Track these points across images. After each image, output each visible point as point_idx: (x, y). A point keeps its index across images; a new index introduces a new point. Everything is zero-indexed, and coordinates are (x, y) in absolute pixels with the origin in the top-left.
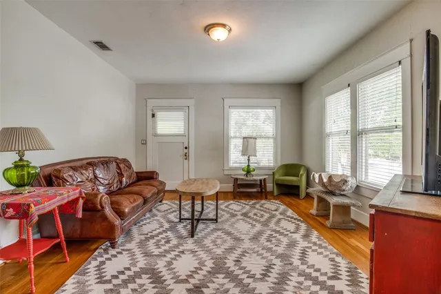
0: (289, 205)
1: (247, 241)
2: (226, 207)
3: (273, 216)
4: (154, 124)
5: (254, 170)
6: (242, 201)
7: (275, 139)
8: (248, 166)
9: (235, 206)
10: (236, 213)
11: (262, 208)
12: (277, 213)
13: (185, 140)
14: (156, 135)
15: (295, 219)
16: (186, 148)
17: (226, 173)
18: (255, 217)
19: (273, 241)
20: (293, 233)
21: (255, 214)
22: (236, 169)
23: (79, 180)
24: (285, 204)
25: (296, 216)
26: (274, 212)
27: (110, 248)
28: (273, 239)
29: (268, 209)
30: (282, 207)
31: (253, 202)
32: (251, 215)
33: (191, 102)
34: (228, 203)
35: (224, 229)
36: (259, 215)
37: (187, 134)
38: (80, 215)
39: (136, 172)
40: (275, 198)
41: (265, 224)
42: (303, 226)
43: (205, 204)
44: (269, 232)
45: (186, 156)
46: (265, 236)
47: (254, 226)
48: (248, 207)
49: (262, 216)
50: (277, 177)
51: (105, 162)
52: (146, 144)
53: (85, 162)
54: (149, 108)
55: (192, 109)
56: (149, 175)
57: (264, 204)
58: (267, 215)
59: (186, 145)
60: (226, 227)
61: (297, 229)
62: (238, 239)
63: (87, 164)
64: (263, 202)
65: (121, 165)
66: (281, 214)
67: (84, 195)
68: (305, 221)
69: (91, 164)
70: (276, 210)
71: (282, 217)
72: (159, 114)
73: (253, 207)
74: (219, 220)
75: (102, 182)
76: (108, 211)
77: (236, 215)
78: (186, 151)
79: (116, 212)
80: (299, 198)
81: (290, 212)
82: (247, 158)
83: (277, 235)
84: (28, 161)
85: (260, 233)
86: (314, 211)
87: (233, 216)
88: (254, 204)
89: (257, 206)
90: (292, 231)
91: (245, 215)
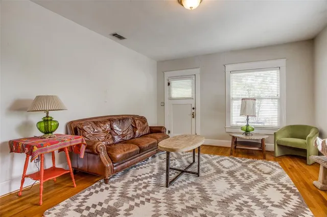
0: (289, 170)
1: (214, 203)
2: (218, 162)
3: (261, 180)
4: (170, 91)
5: (253, 130)
6: (237, 158)
7: (280, 100)
8: (248, 125)
9: (227, 162)
10: (223, 169)
11: (254, 169)
12: (268, 177)
13: (192, 102)
14: (171, 99)
15: (288, 188)
16: (193, 109)
17: (228, 130)
18: (240, 177)
19: (244, 212)
20: (277, 206)
21: (242, 175)
22: (237, 127)
23: (96, 131)
24: (284, 167)
25: (291, 184)
26: (265, 176)
27: (104, 183)
28: (245, 208)
29: (261, 171)
30: (279, 171)
31: (248, 160)
32: (238, 174)
33: (197, 71)
34: (221, 159)
35: (200, 185)
36: (246, 175)
37: (194, 98)
38: (82, 156)
39: (150, 127)
40: (276, 159)
41: (246, 188)
42: (295, 200)
43: (201, 156)
44: (245, 198)
45: (193, 116)
46: (238, 202)
47: (233, 187)
48: (239, 165)
49: (249, 177)
50: (279, 138)
51: (122, 119)
52: (164, 105)
53: (107, 118)
54: (166, 78)
55: (198, 77)
56: (158, 129)
57: (259, 164)
58: (255, 177)
59: (193, 106)
60: (204, 183)
61: (285, 202)
62: (206, 199)
63: (108, 120)
64: (260, 161)
65: (136, 121)
66: (273, 179)
67: (85, 142)
68: (300, 194)
69: (111, 120)
70: (269, 173)
71: (272, 182)
72: (173, 83)
73: (245, 166)
74: (202, 174)
75: (118, 133)
76: (103, 155)
77: (222, 172)
78: (193, 111)
79: (109, 157)
80: (306, 163)
81: (286, 179)
82: (245, 118)
83: (253, 204)
84: (51, 117)
85: (235, 197)
86: (319, 183)
87: (219, 171)
88: (248, 163)
89: (250, 166)
90: (276, 203)
91: (231, 173)
